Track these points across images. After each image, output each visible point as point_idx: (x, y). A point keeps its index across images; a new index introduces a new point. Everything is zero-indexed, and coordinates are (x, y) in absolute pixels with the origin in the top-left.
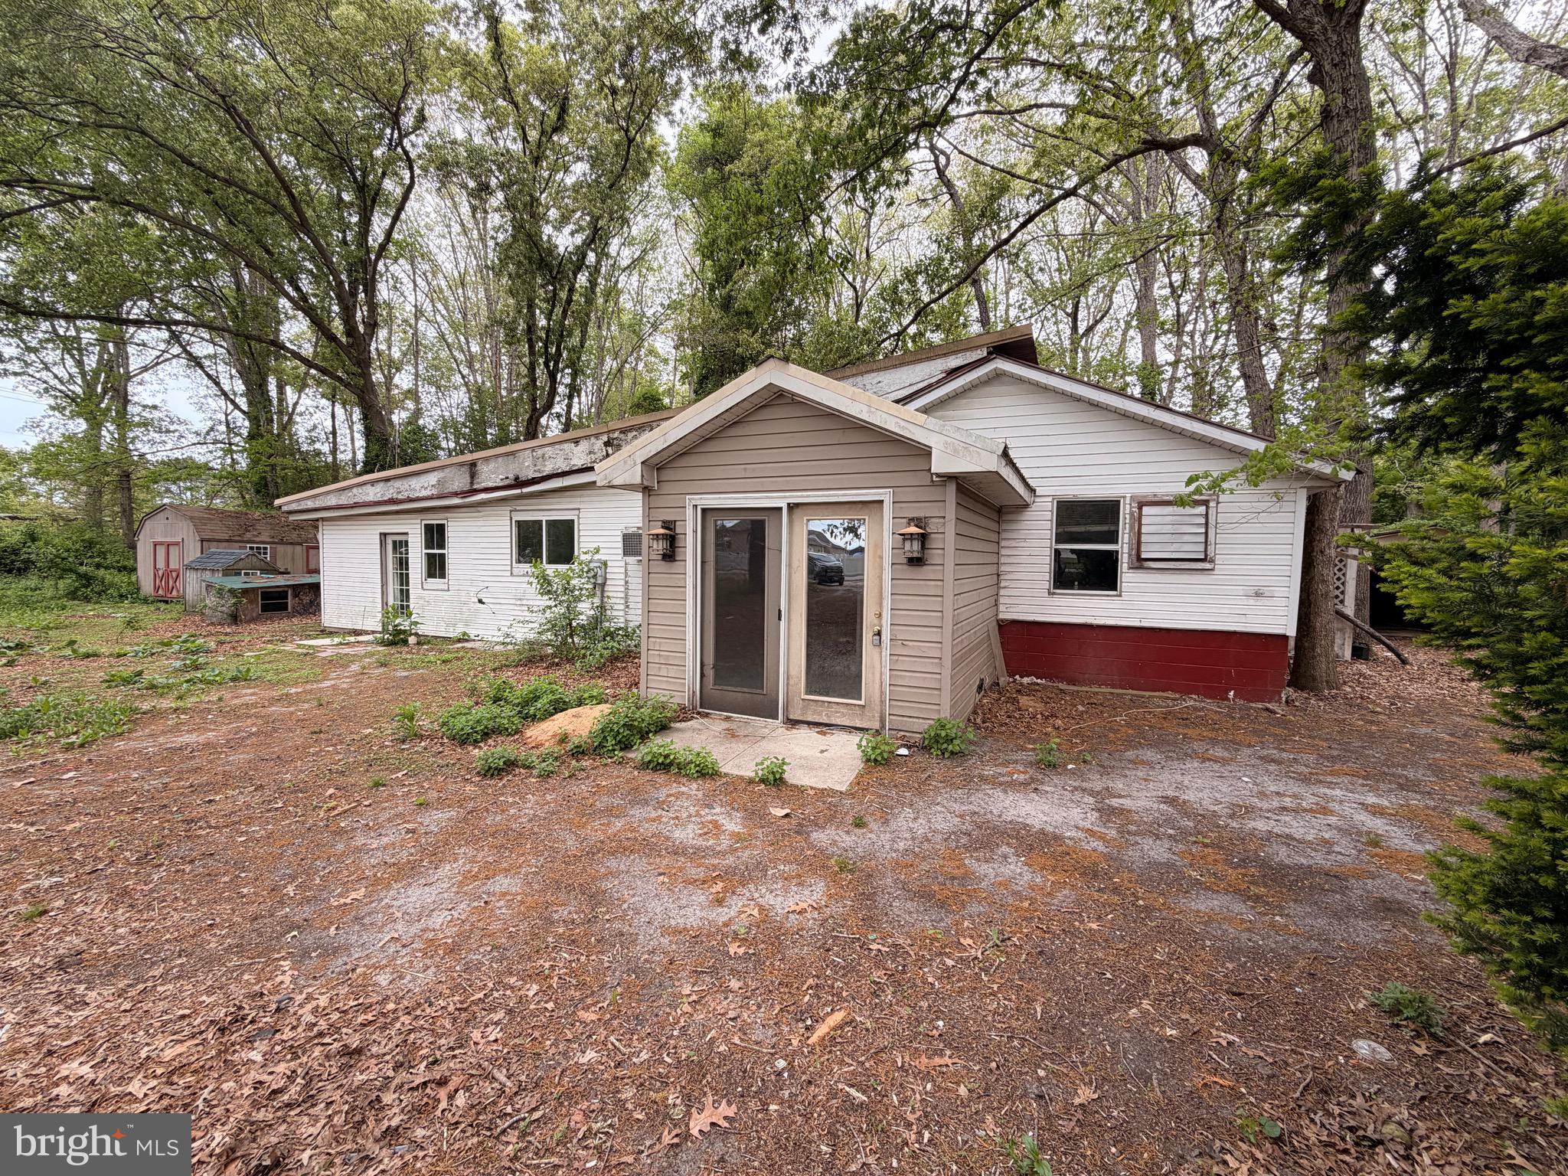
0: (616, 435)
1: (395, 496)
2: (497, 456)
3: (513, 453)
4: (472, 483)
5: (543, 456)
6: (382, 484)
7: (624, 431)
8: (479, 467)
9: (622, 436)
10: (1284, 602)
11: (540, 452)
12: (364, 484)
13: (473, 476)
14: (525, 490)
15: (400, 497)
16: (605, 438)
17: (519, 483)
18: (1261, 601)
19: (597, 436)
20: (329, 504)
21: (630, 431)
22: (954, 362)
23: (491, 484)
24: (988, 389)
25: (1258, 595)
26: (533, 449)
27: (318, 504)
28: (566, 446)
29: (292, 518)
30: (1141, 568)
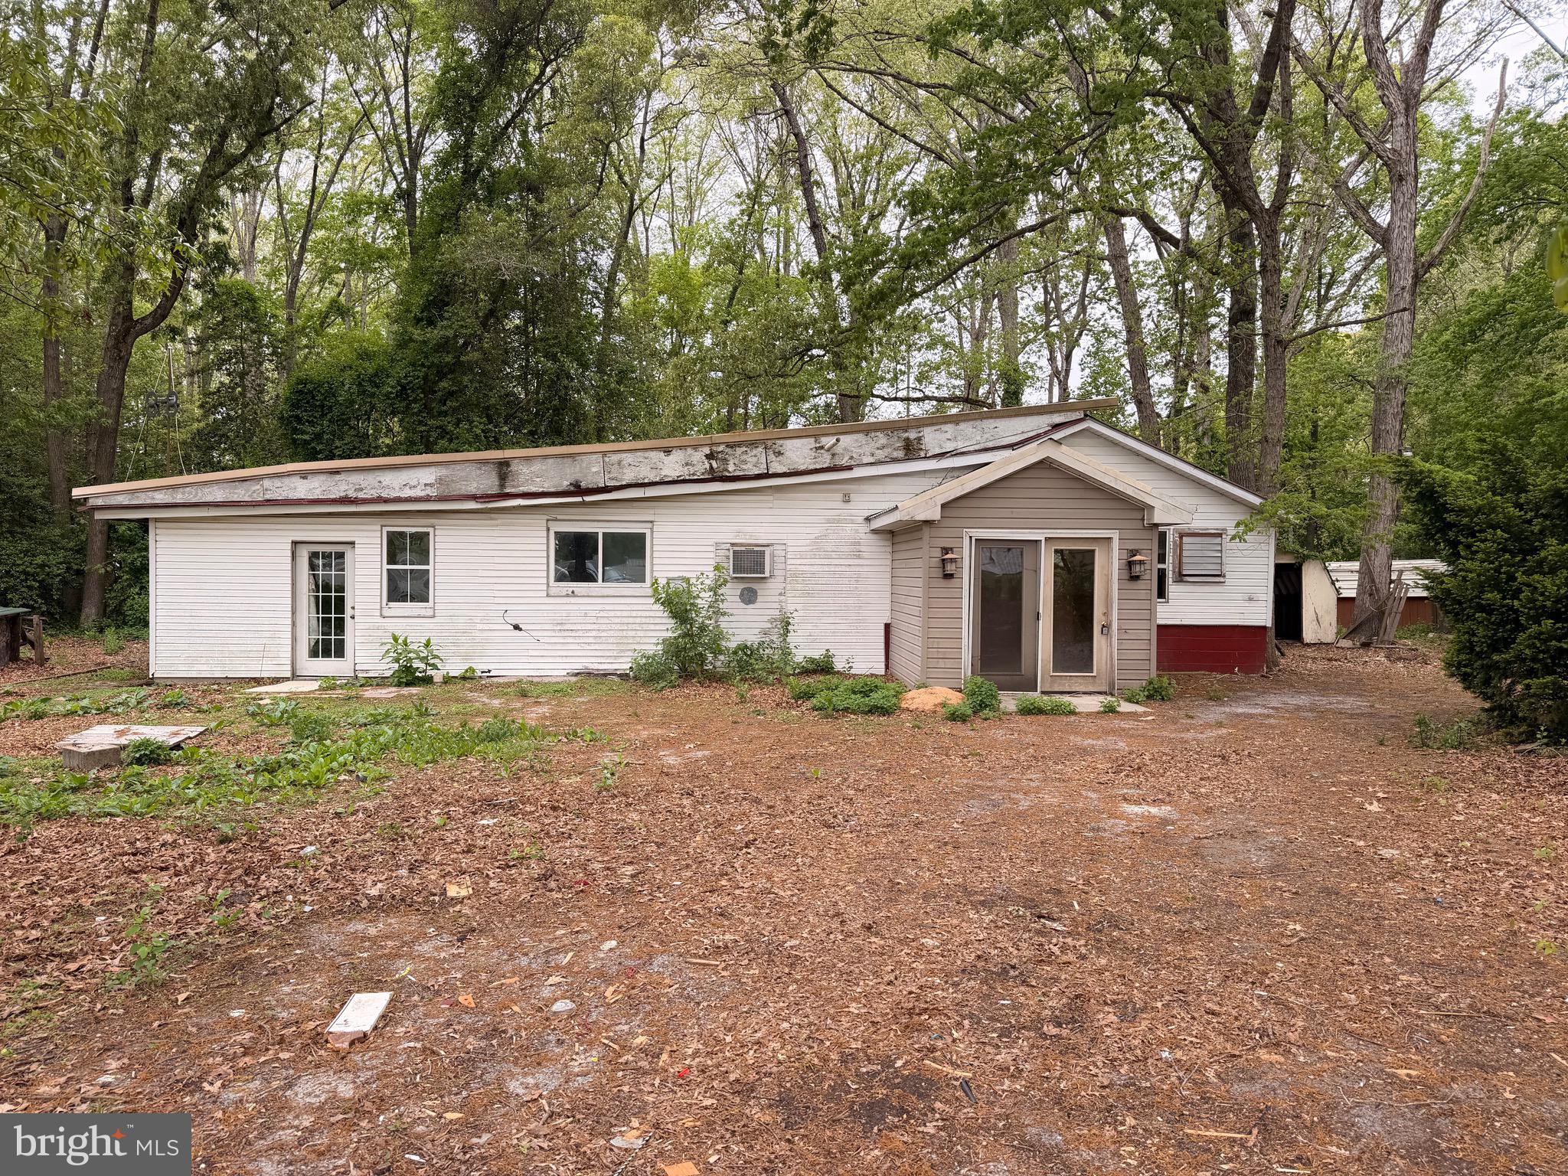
0: (721, 448)
1: (352, 494)
2: (546, 457)
3: (572, 456)
4: (502, 486)
5: (619, 463)
6: (323, 477)
7: (732, 446)
8: (514, 467)
9: (728, 450)
10: (1264, 604)
11: (615, 458)
12: (289, 474)
13: (503, 478)
14: (588, 499)
15: (361, 495)
16: (707, 450)
17: (578, 490)
18: (1253, 604)
19: (695, 447)
20: (209, 499)
21: (739, 446)
22: (1058, 419)
23: (533, 489)
24: (1077, 440)
25: (1251, 599)
26: (604, 454)
27: (179, 498)
28: (652, 454)
29: (98, 516)
30: (1182, 581)
